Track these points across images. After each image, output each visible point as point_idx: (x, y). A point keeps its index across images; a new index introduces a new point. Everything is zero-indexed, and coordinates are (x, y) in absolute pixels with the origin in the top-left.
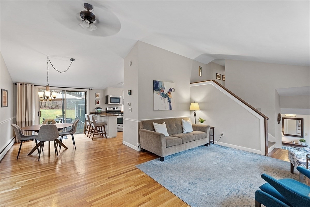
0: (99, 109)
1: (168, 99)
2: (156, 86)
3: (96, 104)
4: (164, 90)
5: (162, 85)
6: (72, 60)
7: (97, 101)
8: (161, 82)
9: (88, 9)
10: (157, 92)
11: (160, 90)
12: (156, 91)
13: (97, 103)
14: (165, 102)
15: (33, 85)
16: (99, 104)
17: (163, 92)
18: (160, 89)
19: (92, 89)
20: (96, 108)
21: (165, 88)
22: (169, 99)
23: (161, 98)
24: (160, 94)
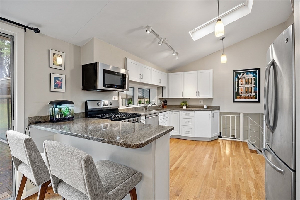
0: (64, 107)
3: (52, 89)
7: (56, 78)
13: (56, 86)
16: (61, 88)
19: (37, 31)
20: (51, 103)
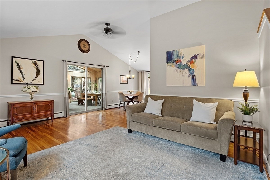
1: (190, 70)
2: (170, 57)
4: (182, 60)
5: (178, 55)
6: (139, 52)
8: (177, 51)
9: (108, 26)
10: (171, 64)
11: (175, 61)
12: (169, 64)
14: (183, 76)
15: (144, 72)
17: (179, 63)
18: (176, 59)
21: (183, 57)
22: (192, 71)
23: (177, 71)
24: (175, 66)
